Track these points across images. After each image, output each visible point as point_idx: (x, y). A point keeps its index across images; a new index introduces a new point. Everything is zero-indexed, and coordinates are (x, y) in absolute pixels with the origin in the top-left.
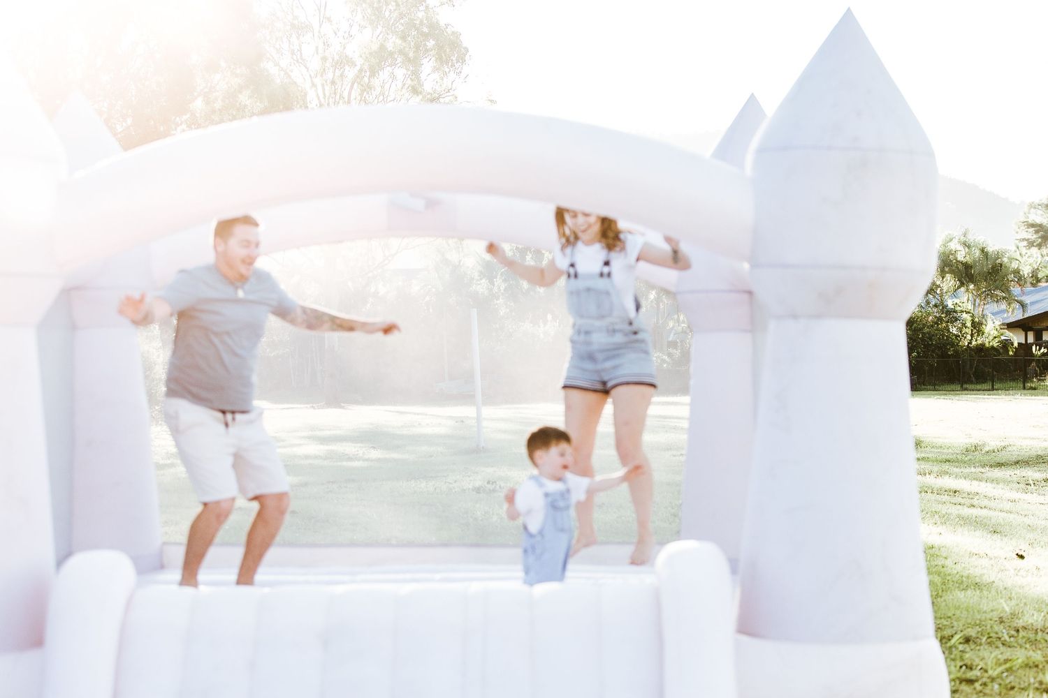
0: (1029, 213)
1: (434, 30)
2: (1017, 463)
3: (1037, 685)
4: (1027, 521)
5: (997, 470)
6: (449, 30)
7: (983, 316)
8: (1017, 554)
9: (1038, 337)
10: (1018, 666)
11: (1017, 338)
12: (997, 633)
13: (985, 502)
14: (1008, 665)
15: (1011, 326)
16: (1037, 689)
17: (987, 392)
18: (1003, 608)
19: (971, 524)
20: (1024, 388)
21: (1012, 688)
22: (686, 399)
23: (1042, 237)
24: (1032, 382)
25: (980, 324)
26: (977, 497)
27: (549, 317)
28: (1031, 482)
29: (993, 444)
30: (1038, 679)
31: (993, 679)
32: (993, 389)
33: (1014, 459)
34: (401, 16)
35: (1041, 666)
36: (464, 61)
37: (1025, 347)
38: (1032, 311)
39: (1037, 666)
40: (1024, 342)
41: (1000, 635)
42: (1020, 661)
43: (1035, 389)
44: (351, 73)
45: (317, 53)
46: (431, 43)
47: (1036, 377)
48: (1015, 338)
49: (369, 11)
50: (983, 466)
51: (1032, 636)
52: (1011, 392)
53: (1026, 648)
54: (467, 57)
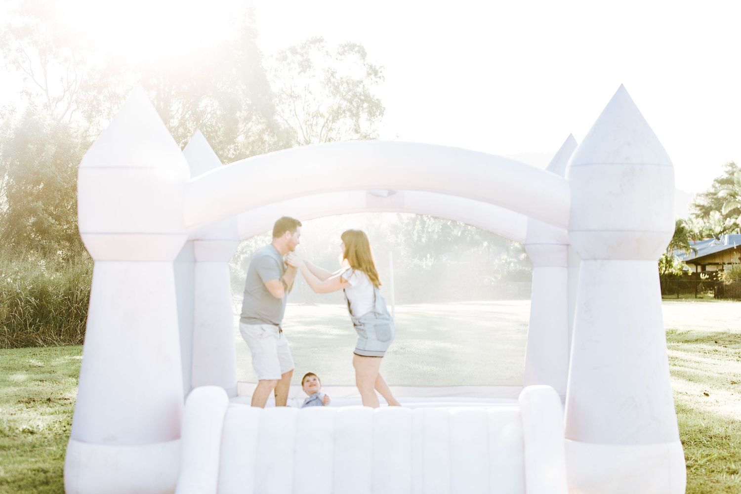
0: (696, 198)
1: (367, 98)
2: (697, 340)
3: (727, 470)
4: (707, 374)
5: (686, 344)
6: (375, 98)
7: (672, 257)
8: (704, 393)
9: (703, 269)
10: (714, 459)
11: (691, 270)
12: (699, 439)
13: (682, 363)
14: (709, 458)
15: (688, 262)
16: (728, 472)
17: (675, 300)
18: (701, 424)
19: (675, 375)
20: (696, 297)
21: (713, 471)
22: (529, 302)
23: (704, 212)
24: (700, 294)
25: (671, 261)
26: (677, 360)
27: (428, 256)
28: (707, 352)
29: (682, 329)
30: (727, 466)
31: (701, 466)
32: (678, 298)
33: (695, 338)
34: (350, 90)
35: (727, 459)
36: (383, 114)
37: (696, 275)
38: (701, 254)
39: (725, 459)
40: (695, 271)
41: (701, 440)
42: (716, 455)
43: (702, 298)
44: (321, 121)
45: (304, 110)
46: (365, 105)
47: (703, 291)
48: (690, 269)
49: (332, 87)
50: (678, 342)
51: (720, 441)
52: (689, 299)
53: (717, 448)
54: (385, 113)
